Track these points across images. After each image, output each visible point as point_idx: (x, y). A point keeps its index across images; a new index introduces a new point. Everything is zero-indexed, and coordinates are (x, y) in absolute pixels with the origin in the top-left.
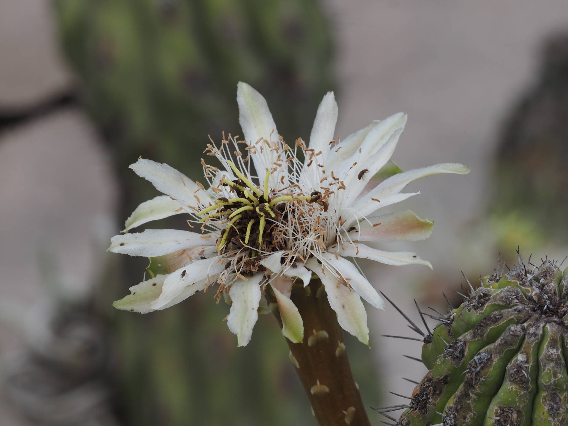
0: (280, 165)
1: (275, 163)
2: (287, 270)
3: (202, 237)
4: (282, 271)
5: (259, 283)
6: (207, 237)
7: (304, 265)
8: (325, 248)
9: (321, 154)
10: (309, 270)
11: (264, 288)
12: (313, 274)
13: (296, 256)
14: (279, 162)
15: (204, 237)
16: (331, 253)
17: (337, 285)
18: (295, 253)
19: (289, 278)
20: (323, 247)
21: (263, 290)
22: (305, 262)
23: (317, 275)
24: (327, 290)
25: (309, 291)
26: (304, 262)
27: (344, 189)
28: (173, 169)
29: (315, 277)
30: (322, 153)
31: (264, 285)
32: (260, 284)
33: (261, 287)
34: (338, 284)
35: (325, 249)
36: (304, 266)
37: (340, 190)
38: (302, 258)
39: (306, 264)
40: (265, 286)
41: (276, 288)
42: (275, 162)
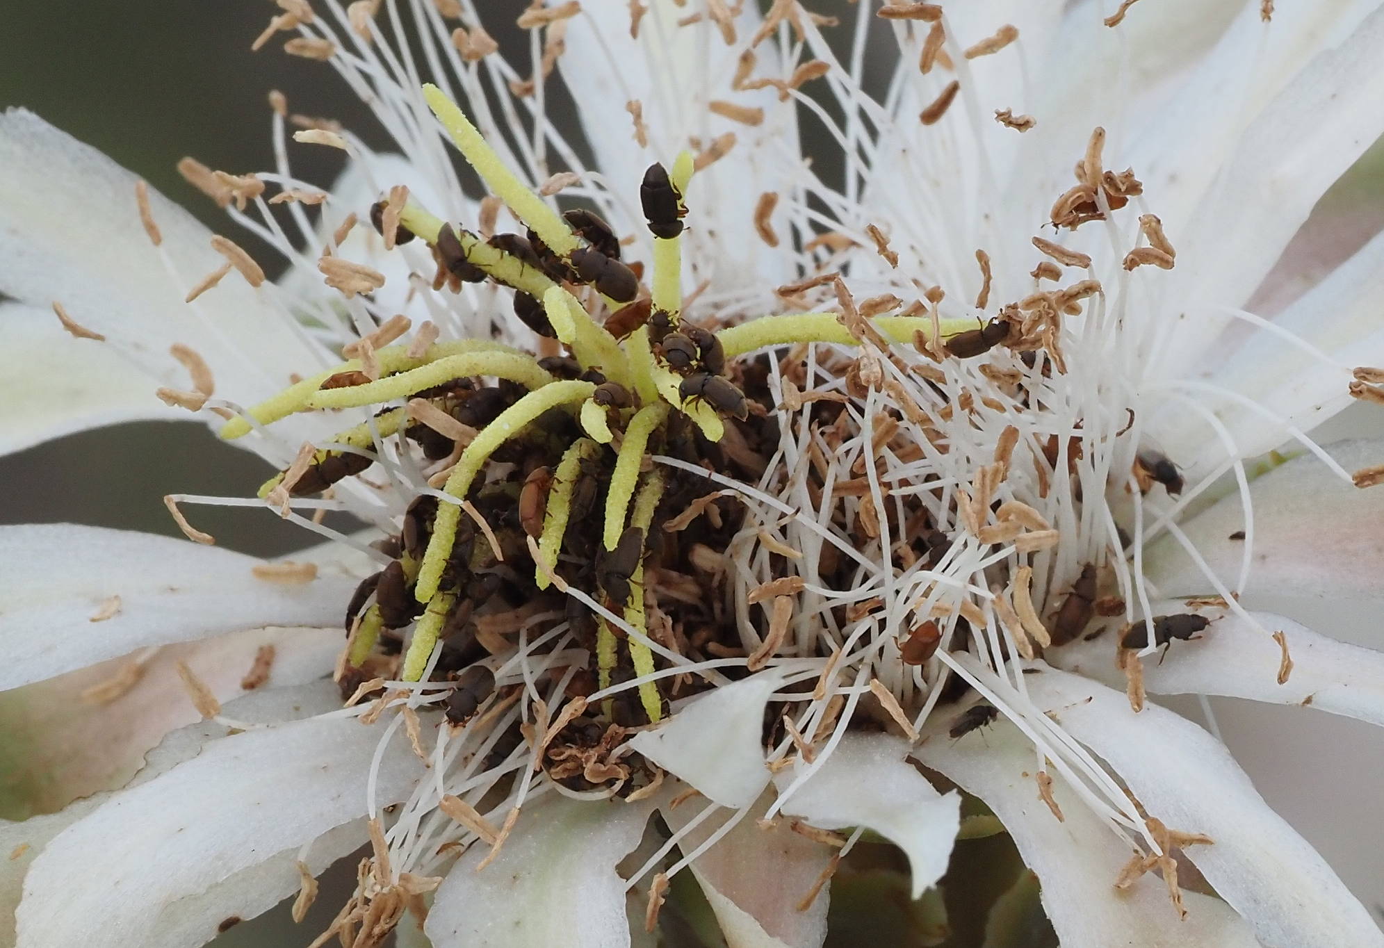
0: (753, 118)
1: (717, 107)
2: (805, 786)
3: (261, 574)
4: (771, 793)
5: (618, 867)
6: (290, 574)
7: (908, 750)
8: (1045, 640)
9: (1011, 46)
10: (942, 784)
11: (655, 896)
12: (972, 807)
13: (855, 693)
14: (746, 100)
15: (277, 575)
16: (1076, 670)
17: (1116, 881)
18: (850, 676)
19: (814, 834)
20: (1027, 633)
21: (650, 907)
22: (914, 731)
23: (988, 812)
24: (1054, 905)
25: (940, 915)
26: (903, 734)
27: (1167, 264)
28: (74, 145)
29: (981, 825)
30: (1021, 37)
31: (657, 879)
32: (624, 870)
33: (632, 892)
34: (1127, 874)
35: (1039, 652)
36: (910, 760)
37: (1135, 269)
38: (890, 705)
39: (921, 743)
40: (660, 884)
41: (732, 898)
42: (723, 93)
